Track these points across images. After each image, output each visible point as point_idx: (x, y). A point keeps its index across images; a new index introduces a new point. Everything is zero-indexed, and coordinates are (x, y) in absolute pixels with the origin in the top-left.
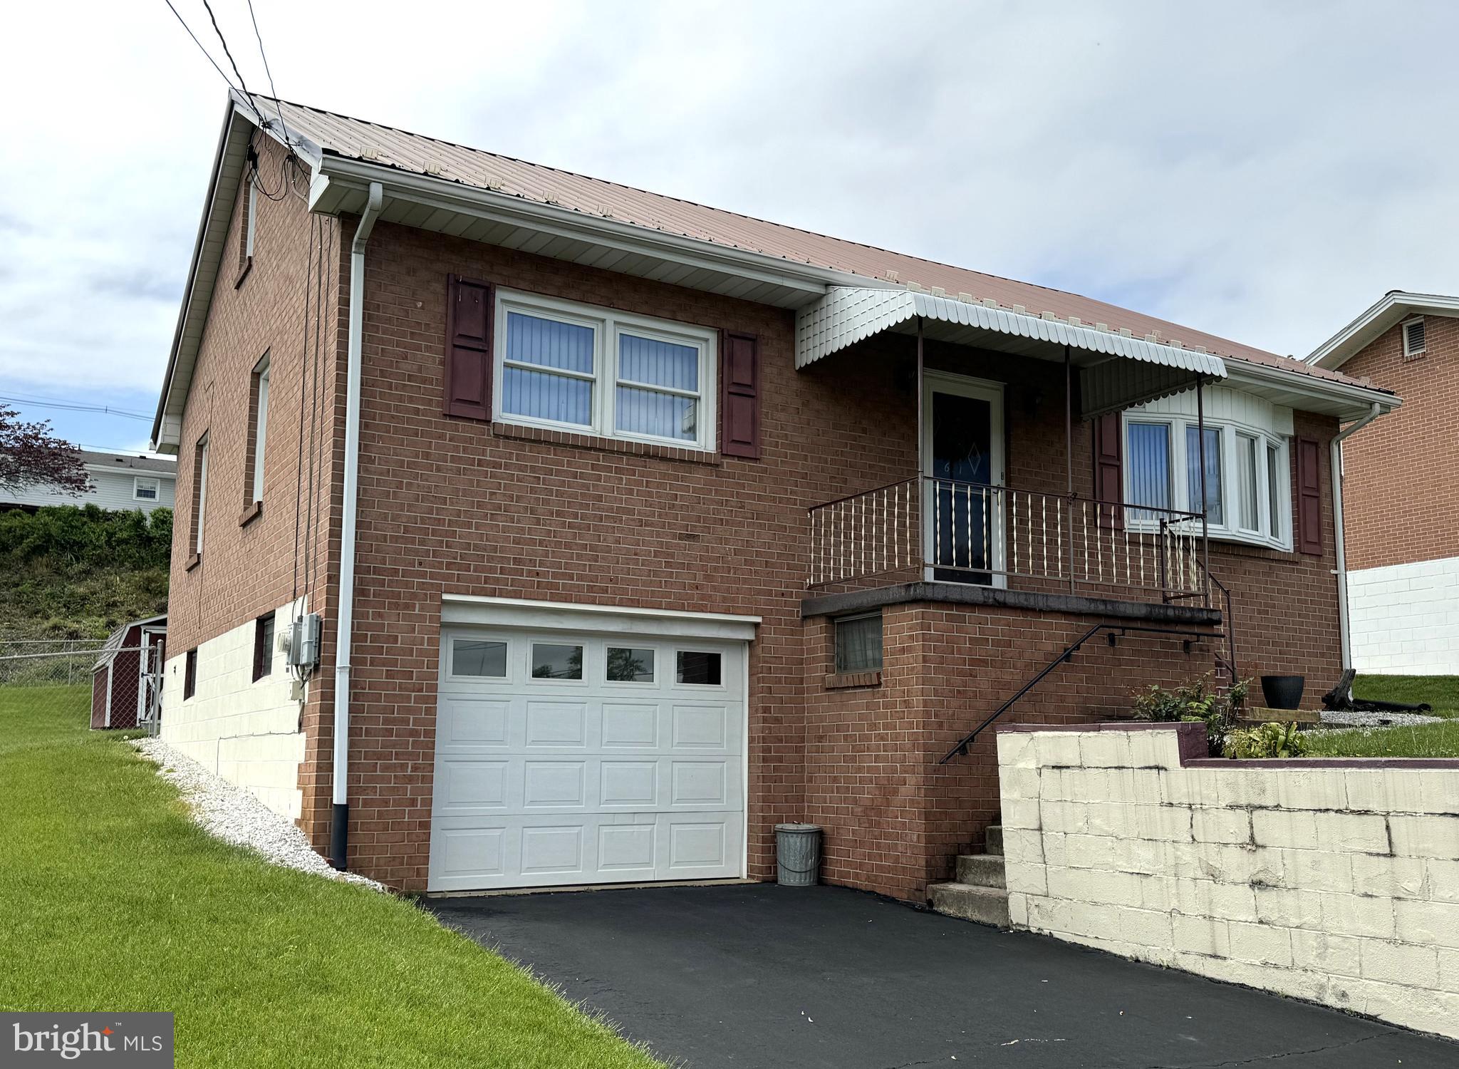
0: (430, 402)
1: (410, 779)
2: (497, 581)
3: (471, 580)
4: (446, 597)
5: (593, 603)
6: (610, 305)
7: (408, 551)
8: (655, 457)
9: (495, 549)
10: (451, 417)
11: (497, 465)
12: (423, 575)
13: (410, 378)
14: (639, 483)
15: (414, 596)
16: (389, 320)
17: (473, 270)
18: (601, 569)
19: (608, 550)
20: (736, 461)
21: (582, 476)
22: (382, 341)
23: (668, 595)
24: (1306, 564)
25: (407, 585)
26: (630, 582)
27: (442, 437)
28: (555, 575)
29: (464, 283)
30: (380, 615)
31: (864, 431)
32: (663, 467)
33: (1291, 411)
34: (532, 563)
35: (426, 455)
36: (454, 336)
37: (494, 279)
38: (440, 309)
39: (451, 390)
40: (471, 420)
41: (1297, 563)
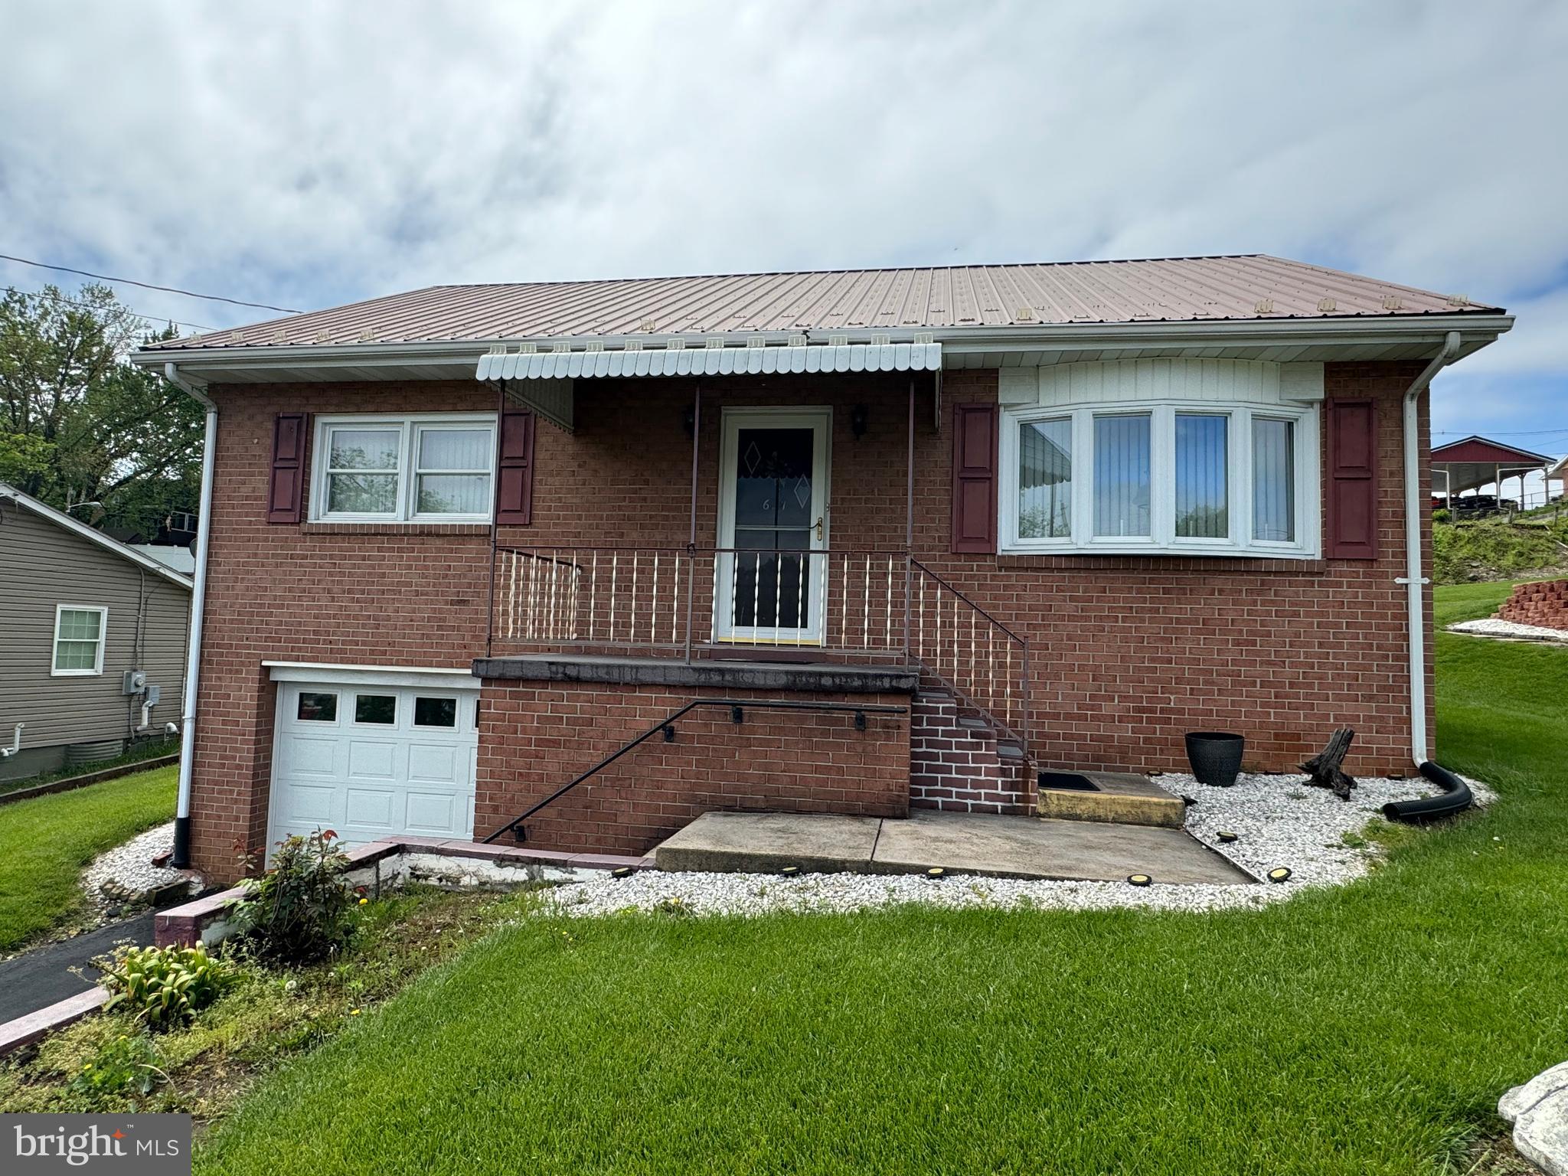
0: (258, 515)
1: (236, 801)
2: (300, 649)
3: (280, 649)
4: (265, 663)
6: (400, 410)
7: (239, 630)
8: (430, 534)
9: (300, 624)
10: (273, 524)
11: (305, 557)
12: (248, 647)
13: (247, 498)
14: (417, 559)
15: (242, 664)
16: (235, 458)
17: (294, 405)
18: (381, 635)
19: (389, 618)
20: (508, 529)
21: (369, 558)
22: (230, 474)
23: (438, 654)
24: (1340, 573)
25: (238, 655)
26: (404, 645)
27: (266, 540)
29: (284, 418)
30: (219, 678)
31: (647, 482)
32: (438, 542)
33: (1321, 366)
34: (328, 633)
35: (255, 555)
36: (275, 461)
37: (310, 409)
38: (269, 441)
39: (272, 502)
40: (286, 524)
41: (1321, 574)
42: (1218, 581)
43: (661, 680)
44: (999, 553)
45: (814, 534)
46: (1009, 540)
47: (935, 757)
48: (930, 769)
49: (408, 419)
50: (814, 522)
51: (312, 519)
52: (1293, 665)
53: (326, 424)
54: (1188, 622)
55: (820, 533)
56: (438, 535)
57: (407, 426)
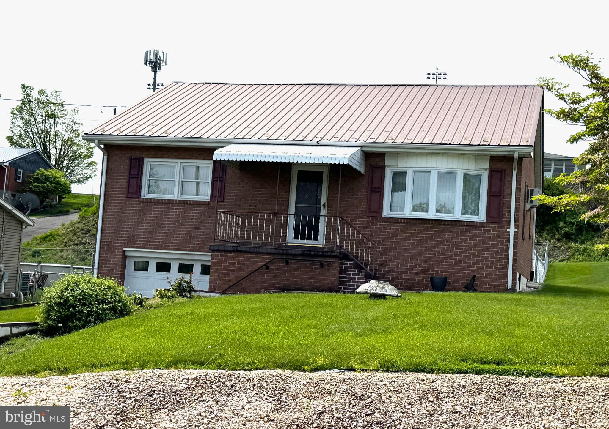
0: (123, 194)
2: (138, 244)
3: (130, 244)
4: (124, 249)
5: (165, 249)
6: (176, 158)
7: (115, 236)
8: (187, 204)
9: (138, 235)
10: (129, 198)
11: (140, 210)
12: (118, 243)
13: (118, 188)
14: (182, 212)
15: (115, 249)
16: (114, 173)
17: (136, 154)
18: (168, 239)
19: (171, 233)
20: (215, 203)
21: (165, 211)
22: (112, 178)
23: (189, 247)
24: (490, 227)
25: (114, 246)
26: (176, 243)
27: (126, 203)
28: (154, 242)
29: (133, 159)
30: (107, 254)
31: (265, 188)
33: (489, 157)
34: (148, 238)
35: (121, 209)
36: (130, 175)
37: (143, 156)
38: (127, 167)
39: (128, 190)
40: (133, 198)
41: (484, 227)
42: (452, 228)
43: (265, 251)
44: (383, 216)
45: (322, 208)
46: (386, 212)
47: (346, 278)
48: (345, 281)
49: (179, 161)
50: (322, 204)
51: (142, 197)
52: (473, 257)
53: (148, 161)
54: (441, 241)
55: (324, 208)
56: (190, 204)
57: (179, 164)
